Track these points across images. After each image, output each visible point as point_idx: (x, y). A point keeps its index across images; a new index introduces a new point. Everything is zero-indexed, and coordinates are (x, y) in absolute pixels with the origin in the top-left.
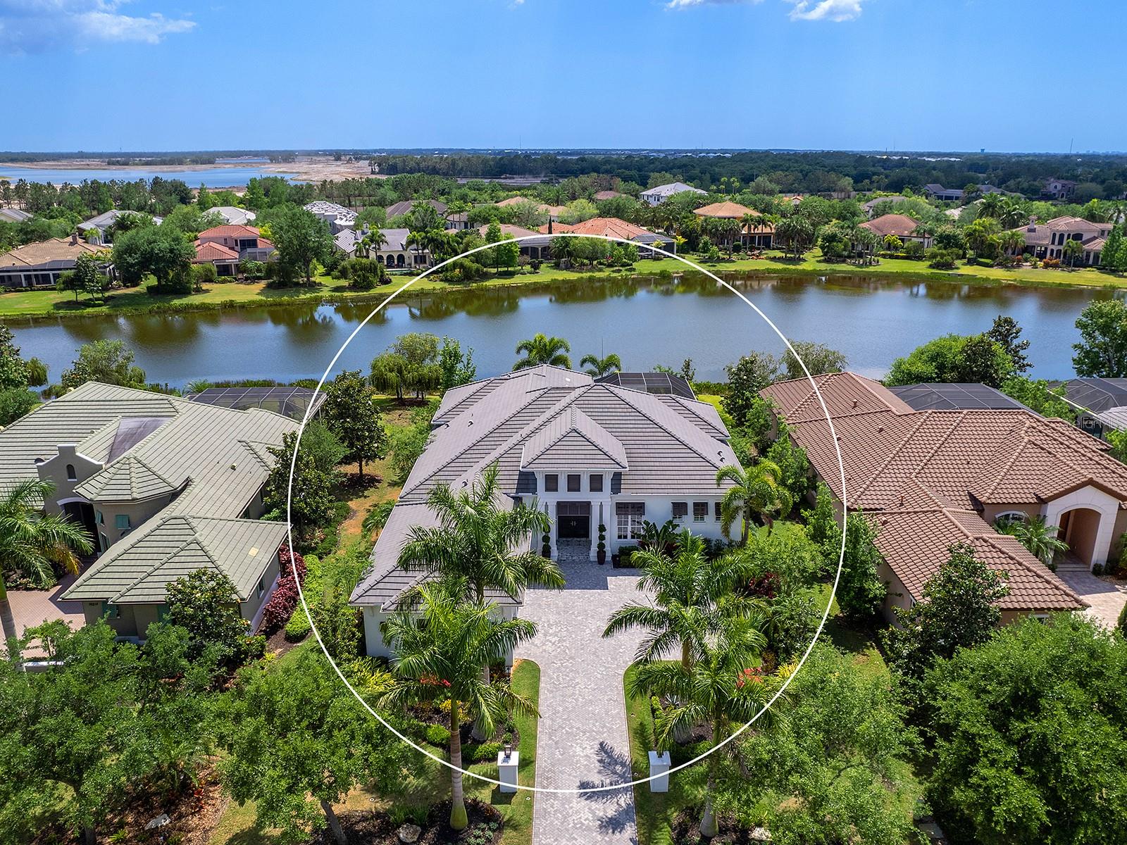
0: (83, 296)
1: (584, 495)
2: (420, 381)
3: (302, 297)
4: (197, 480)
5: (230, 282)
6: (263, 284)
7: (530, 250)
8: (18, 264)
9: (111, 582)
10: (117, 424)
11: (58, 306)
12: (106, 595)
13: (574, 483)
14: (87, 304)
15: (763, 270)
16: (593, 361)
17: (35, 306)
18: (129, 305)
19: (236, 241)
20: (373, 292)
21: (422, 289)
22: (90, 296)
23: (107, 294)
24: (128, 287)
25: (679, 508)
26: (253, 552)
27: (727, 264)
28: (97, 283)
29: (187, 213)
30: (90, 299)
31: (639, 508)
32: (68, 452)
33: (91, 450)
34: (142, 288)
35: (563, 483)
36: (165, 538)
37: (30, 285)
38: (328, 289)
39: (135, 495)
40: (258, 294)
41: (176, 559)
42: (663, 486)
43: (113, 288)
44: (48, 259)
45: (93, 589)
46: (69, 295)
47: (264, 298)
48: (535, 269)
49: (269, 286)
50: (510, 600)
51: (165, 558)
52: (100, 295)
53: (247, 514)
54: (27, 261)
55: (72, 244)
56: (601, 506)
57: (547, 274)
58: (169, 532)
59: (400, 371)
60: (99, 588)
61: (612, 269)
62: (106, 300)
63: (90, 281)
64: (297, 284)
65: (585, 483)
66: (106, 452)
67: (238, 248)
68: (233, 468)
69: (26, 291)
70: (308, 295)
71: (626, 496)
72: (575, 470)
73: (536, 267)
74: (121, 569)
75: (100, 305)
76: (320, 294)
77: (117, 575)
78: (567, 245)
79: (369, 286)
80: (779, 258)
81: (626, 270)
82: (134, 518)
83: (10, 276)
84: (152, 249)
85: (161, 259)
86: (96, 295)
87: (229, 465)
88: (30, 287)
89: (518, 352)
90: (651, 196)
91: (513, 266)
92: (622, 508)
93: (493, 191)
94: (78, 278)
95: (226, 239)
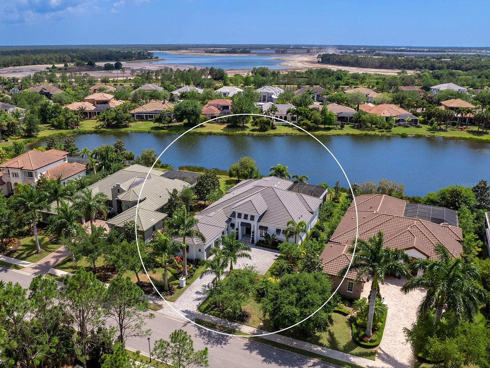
0: (161, 125)
1: (248, 221)
2: (244, 175)
3: (237, 132)
4: (148, 199)
5: (215, 123)
6: (225, 125)
7: (345, 118)
8: (144, 111)
9: (117, 221)
10: (134, 180)
11: (152, 128)
12: (115, 224)
13: (246, 217)
14: (162, 128)
15: (457, 137)
16: (297, 177)
17: (146, 127)
18: (176, 130)
19: (221, 106)
20: (266, 133)
21: (287, 133)
22: (163, 125)
23: (170, 125)
24: (178, 122)
25: (278, 231)
26: (153, 220)
27: (442, 133)
28: (166, 121)
29: (208, 92)
30: (163, 127)
31: (266, 228)
32: (118, 186)
33: (124, 186)
34: (182, 123)
35: (243, 216)
36: (132, 212)
37: (147, 118)
38: (249, 129)
39: (130, 200)
40: (222, 130)
41: (132, 218)
42: (274, 223)
43: (173, 122)
44: (154, 109)
45: (113, 222)
46: (157, 124)
47: (223, 132)
48: (342, 128)
49: (228, 126)
50: (203, 244)
51: (130, 217)
52: (167, 125)
53: (157, 210)
54: (147, 110)
55: (163, 103)
56: (254, 225)
57: (348, 130)
58: (133, 211)
59: (238, 171)
60: (114, 222)
61: (380, 130)
62: (168, 127)
63: (163, 120)
64: (239, 126)
65: (249, 217)
66: (128, 187)
67: (221, 109)
68: (160, 197)
69: (145, 121)
70: (240, 132)
71: (262, 224)
72: (246, 213)
73: (342, 127)
74: (120, 218)
75: (166, 129)
76: (245, 132)
77: (119, 219)
78: (360, 117)
79: (266, 130)
80: (475, 131)
81: (386, 131)
82: (130, 206)
83: (141, 115)
84: (186, 110)
85: (189, 114)
86: (165, 125)
87: (159, 195)
88: (147, 120)
89: (271, 170)
90: (435, 89)
91: (331, 125)
92: (261, 228)
93: (363, 79)
94: (160, 118)
95: (218, 105)
